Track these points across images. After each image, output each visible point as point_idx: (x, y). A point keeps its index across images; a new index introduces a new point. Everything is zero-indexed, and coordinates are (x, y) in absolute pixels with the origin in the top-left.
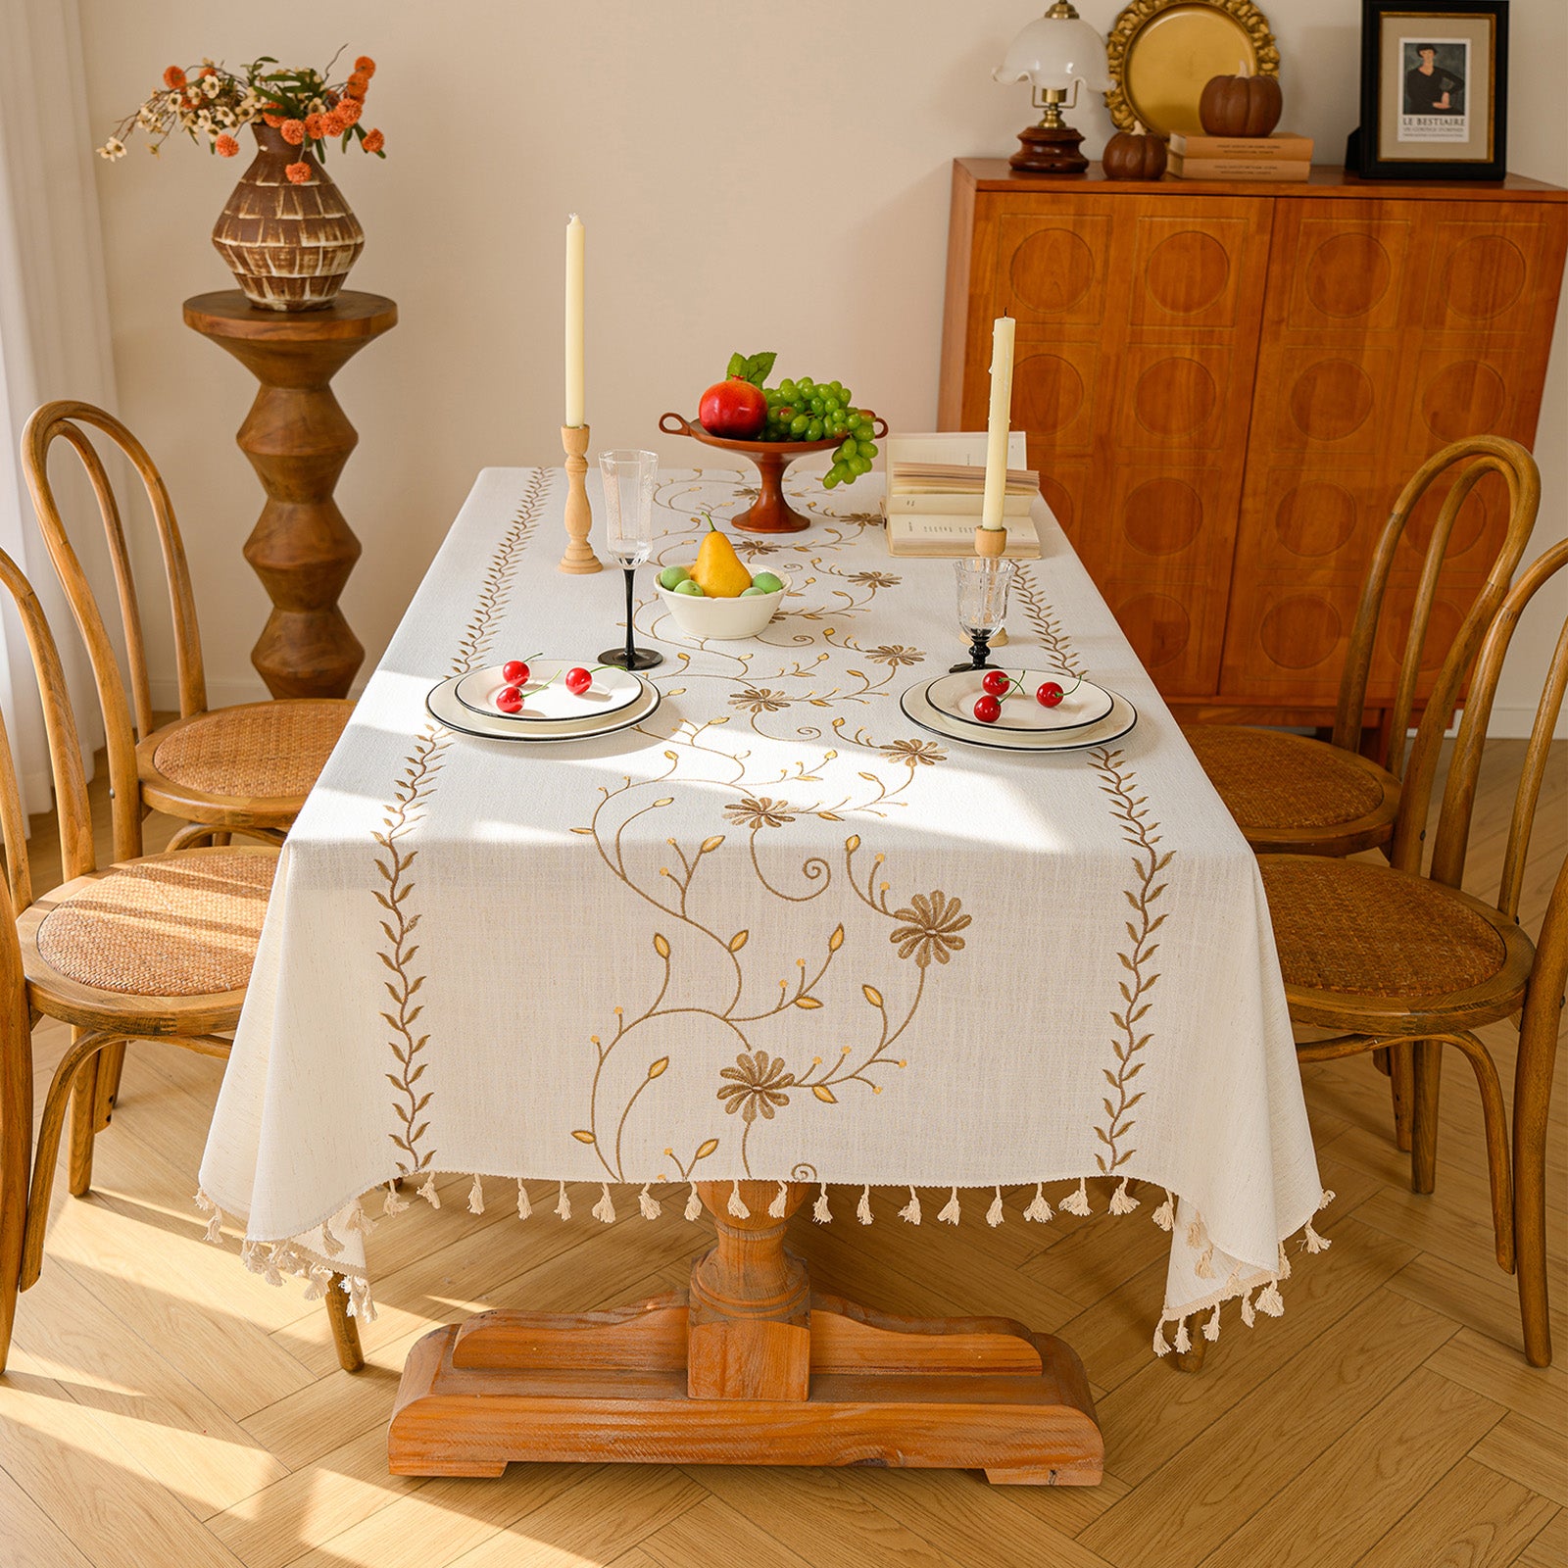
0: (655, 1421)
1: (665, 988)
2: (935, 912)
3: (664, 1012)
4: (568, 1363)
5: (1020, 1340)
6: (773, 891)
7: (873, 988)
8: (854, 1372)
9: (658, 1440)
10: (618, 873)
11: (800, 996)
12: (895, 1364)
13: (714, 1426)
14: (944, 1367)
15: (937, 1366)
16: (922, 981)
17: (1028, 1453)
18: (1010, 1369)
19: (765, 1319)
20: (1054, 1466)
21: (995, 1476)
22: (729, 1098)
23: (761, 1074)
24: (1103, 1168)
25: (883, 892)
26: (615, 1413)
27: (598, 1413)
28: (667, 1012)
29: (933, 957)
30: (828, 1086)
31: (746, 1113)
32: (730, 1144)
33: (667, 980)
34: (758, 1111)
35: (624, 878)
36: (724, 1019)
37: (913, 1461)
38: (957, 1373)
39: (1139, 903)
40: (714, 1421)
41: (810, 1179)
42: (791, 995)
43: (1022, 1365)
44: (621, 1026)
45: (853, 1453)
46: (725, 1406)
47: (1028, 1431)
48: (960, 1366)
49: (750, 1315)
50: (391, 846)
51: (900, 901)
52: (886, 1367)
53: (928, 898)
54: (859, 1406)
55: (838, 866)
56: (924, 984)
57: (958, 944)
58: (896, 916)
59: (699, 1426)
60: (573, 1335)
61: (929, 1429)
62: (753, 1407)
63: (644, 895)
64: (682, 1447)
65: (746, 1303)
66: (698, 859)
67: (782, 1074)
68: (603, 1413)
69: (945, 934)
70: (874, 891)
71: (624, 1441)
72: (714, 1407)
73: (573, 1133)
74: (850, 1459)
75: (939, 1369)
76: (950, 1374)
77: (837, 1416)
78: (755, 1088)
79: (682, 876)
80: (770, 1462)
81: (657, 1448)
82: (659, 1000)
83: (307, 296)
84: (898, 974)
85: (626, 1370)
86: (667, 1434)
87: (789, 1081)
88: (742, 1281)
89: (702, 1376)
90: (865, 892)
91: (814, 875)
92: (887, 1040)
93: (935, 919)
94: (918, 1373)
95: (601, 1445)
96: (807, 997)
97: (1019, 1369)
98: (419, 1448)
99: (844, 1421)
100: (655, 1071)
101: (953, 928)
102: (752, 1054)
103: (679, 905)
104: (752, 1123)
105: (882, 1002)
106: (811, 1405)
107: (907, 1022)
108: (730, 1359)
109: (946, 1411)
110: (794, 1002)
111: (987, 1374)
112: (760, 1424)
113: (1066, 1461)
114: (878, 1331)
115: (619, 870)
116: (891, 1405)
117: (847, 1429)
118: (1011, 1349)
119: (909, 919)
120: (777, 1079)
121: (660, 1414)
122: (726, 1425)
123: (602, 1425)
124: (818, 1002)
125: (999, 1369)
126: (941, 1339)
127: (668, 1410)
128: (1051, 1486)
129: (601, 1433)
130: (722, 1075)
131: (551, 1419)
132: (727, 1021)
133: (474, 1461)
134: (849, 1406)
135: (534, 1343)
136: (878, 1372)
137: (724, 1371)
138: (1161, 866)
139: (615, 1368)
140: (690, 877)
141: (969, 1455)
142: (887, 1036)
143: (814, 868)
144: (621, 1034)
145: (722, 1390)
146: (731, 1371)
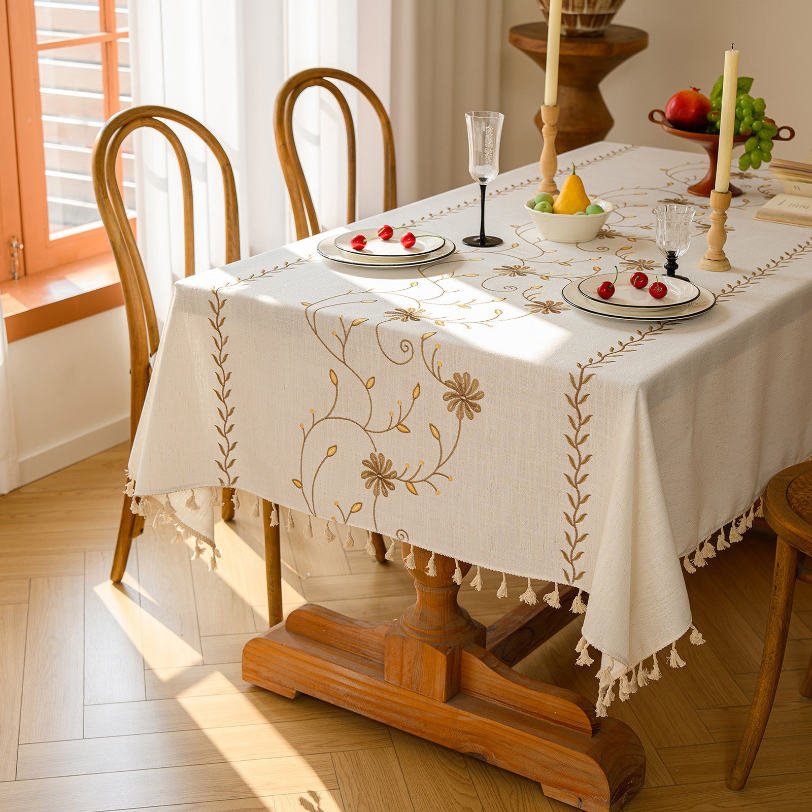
0: (367, 689)
1: (335, 403)
2: (465, 385)
3: (334, 418)
4: (340, 645)
5: (579, 708)
6: (386, 356)
7: (435, 427)
8: (485, 699)
9: (368, 702)
10: (313, 330)
11: (399, 423)
12: (508, 701)
13: (396, 703)
14: (535, 713)
15: (530, 710)
16: (460, 429)
17: (565, 781)
18: (573, 727)
19: (423, 641)
20: (581, 795)
21: (548, 790)
22: (367, 479)
23: (381, 468)
24: (568, 580)
25: (439, 367)
26: (345, 677)
27: (339, 674)
28: (336, 418)
29: (465, 414)
30: (413, 483)
31: (375, 490)
32: (368, 507)
33: (336, 399)
34: (381, 491)
35: (316, 334)
36: (364, 429)
37: (501, 763)
38: (543, 720)
39: (575, 403)
40: (396, 699)
41: (405, 541)
42: (395, 423)
43: (579, 726)
44: (314, 421)
45: (468, 747)
46: (402, 692)
47: (564, 765)
48: (545, 715)
49: (416, 637)
50: (216, 294)
51: (447, 376)
52: (503, 702)
53: (462, 376)
54: (472, 715)
55: (417, 347)
56: (461, 430)
57: (478, 409)
58: (445, 384)
59: (388, 700)
60: (343, 628)
61: (509, 744)
62: (416, 697)
63: (324, 345)
64: (380, 711)
65: (416, 629)
66: (350, 329)
67: (391, 470)
68: (342, 675)
69: (470, 401)
70: (434, 366)
71: (352, 697)
72: (396, 690)
73: (293, 480)
74: (466, 750)
75: (532, 713)
76: (538, 718)
77: (461, 718)
78: (378, 475)
79: (343, 338)
80: (424, 737)
81: (367, 707)
82: (332, 410)
83: (579, 27)
84: (448, 420)
85: (367, 659)
86: (373, 700)
87: (394, 475)
88: (419, 616)
89: (391, 668)
90: (430, 365)
91: (406, 350)
92: (442, 462)
93: (465, 390)
94: (520, 712)
95: (340, 695)
96: (402, 425)
97: (578, 728)
98: (256, 668)
99: (463, 722)
100: (331, 452)
101: (474, 398)
102: (377, 454)
103: (342, 355)
104: (378, 497)
105: (439, 437)
106: (447, 706)
107: (452, 453)
108: (405, 663)
109: (518, 735)
110: (396, 426)
111: (559, 725)
112: (420, 710)
113: (587, 794)
114: (498, 676)
115: (314, 328)
116: (489, 721)
117: (465, 729)
118: (574, 713)
119: (452, 387)
120: (389, 473)
121: (370, 686)
122: (402, 704)
123: (341, 683)
124: (408, 430)
125: (567, 725)
126: (534, 693)
127: (374, 685)
128: (579, 809)
129: (341, 688)
130: (363, 463)
131: (317, 671)
132: (366, 431)
133: (280, 685)
134: (466, 713)
135: (324, 627)
136: (499, 704)
137: (402, 668)
138: (585, 382)
139: (362, 655)
140: (346, 339)
141: (532, 771)
142: (442, 459)
143: (405, 346)
144: (314, 425)
145: (401, 680)
146: (405, 670)
